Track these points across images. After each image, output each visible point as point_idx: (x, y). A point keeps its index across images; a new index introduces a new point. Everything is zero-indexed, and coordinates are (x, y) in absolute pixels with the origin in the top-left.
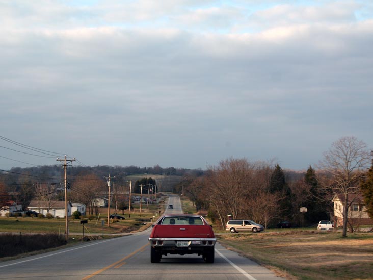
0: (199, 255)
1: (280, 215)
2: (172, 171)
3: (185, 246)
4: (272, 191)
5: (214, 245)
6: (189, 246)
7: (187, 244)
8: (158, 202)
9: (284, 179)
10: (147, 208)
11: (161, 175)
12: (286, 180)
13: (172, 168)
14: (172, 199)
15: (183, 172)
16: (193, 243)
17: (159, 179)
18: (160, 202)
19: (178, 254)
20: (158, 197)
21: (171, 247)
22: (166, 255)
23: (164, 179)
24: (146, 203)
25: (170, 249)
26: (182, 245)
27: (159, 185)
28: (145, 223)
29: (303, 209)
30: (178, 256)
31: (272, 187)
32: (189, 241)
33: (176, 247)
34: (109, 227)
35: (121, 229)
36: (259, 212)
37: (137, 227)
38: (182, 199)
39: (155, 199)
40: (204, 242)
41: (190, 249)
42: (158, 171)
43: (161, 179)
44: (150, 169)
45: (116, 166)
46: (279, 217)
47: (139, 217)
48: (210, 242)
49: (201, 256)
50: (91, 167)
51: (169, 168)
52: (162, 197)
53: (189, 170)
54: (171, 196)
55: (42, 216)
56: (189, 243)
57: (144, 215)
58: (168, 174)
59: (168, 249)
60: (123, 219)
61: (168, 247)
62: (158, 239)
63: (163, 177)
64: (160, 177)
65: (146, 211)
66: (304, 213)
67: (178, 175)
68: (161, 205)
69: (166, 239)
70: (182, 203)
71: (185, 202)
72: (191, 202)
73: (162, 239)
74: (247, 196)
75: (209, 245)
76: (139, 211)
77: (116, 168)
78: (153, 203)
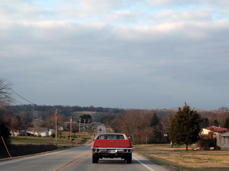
0: (122, 159)
1: (154, 137)
2: (100, 110)
3: (114, 153)
4: (151, 126)
5: (132, 152)
6: (116, 153)
7: (115, 152)
8: (93, 128)
9: (158, 119)
10: (87, 132)
11: (94, 111)
12: (158, 120)
13: (100, 107)
14: (101, 127)
15: (107, 110)
16: (119, 151)
17: (93, 114)
18: (94, 129)
19: (109, 158)
20: (93, 126)
21: (105, 154)
22: (102, 158)
23: (96, 114)
24: (86, 129)
25: (104, 155)
26: (112, 152)
27: (93, 118)
28: (88, 140)
29: (166, 135)
30: (109, 159)
31: (152, 124)
32: (116, 149)
33: (108, 153)
34: (71, 142)
35: (77, 143)
36: (145, 136)
37: (84, 142)
38: (107, 127)
39: (91, 126)
40: (126, 150)
41: (116, 154)
42: (92, 109)
43: (94, 114)
44: (87, 108)
45: (67, 106)
46: (154, 138)
47: (83, 137)
48: (129, 150)
49: (123, 159)
50: (52, 106)
51: (99, 108)
52: (95, 125)
53: (110, 108)
54: (100, 125)
55: (36, 136)
56: (116, 151)
57: (86, 136)
58: (98, 111)
59: (103, 155)
60: (76, 138)
61: (103, 154)
62: (97, 148)
63: (95, 113)
64: (93, 112)
65: (87, 133)
66: (166, 137)
67: (104, 112)
68: (95, 130)
69: (102, 148)
70: (106, 129)
71: (108, 129)
72: (112, 129)
73: (99, 148)
74: (139, 128)
75: (129, 152)
76: (83, 133)
77: (67, 107)
78: (90, 129)
